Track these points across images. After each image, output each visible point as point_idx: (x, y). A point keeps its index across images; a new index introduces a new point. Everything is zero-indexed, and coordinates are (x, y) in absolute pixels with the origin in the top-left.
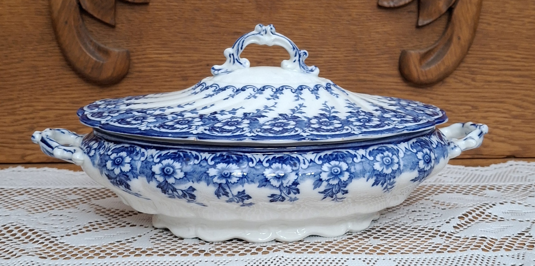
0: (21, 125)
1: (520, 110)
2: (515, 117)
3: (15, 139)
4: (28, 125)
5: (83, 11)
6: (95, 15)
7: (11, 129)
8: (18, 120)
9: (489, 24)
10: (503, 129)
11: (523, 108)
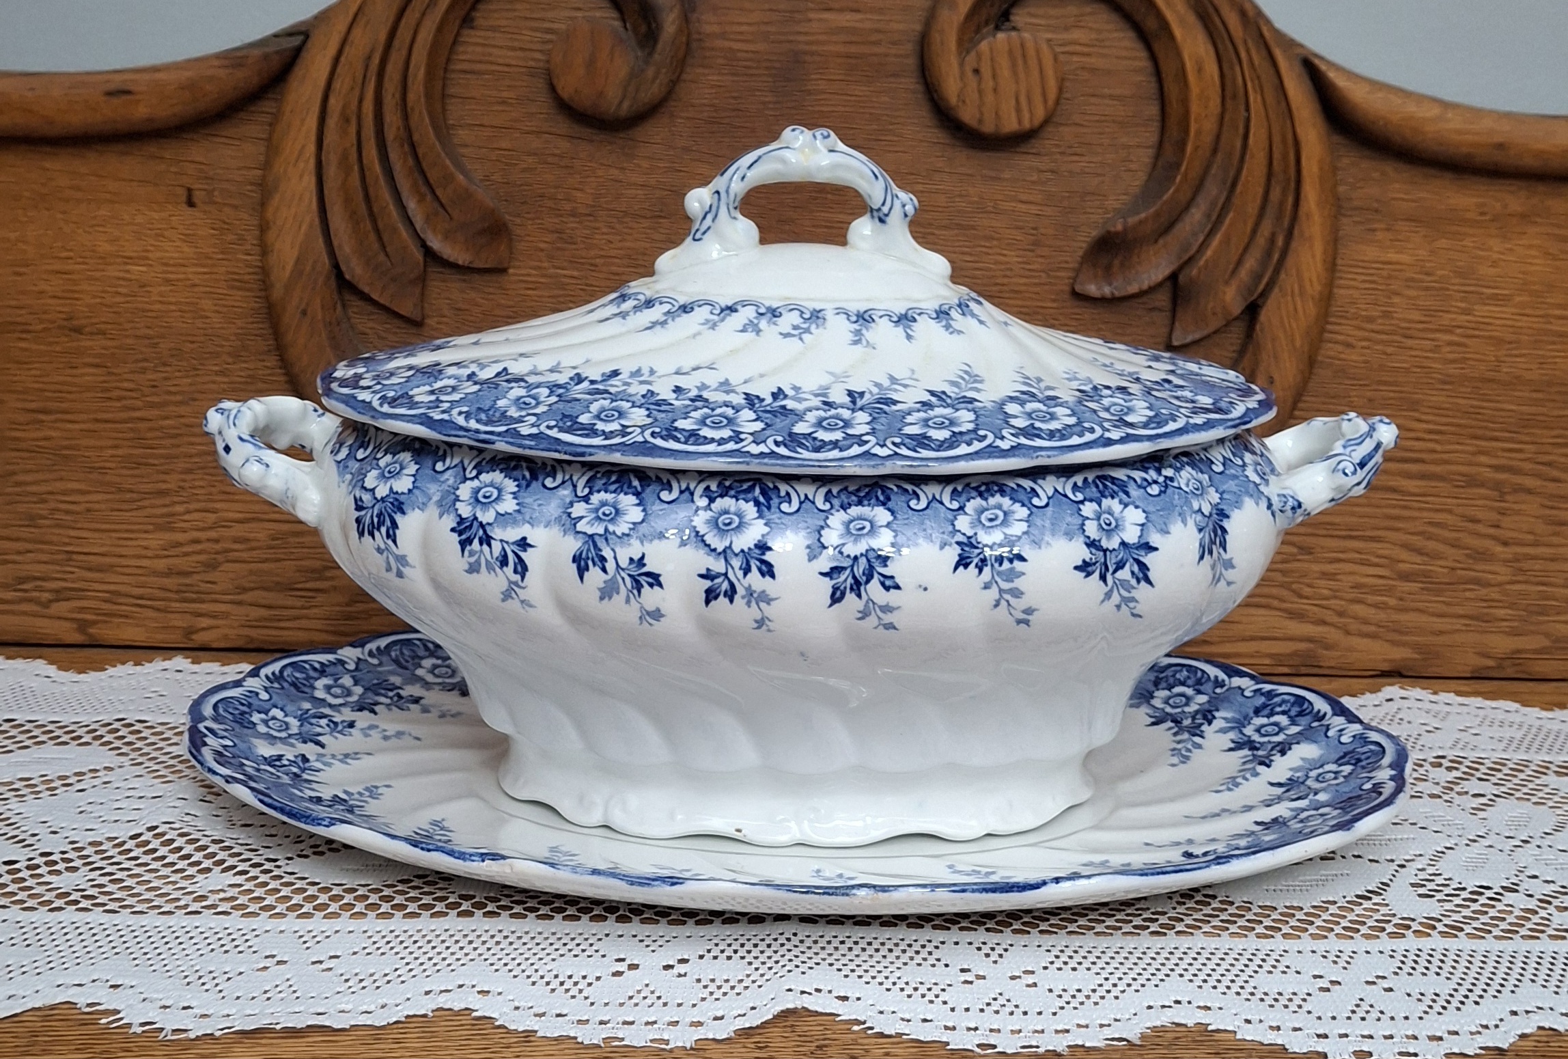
0: (186, 554)
1: (1418, 559)
2: (1406, 577)
3: (170, 591)
4: (202, 558)
5: (344, 285)
6: (375, 296)
7: (161, 564)
8: (179, 544)
9: (1349, 345)
10: (1375, 606)
11: (1427, 555)
